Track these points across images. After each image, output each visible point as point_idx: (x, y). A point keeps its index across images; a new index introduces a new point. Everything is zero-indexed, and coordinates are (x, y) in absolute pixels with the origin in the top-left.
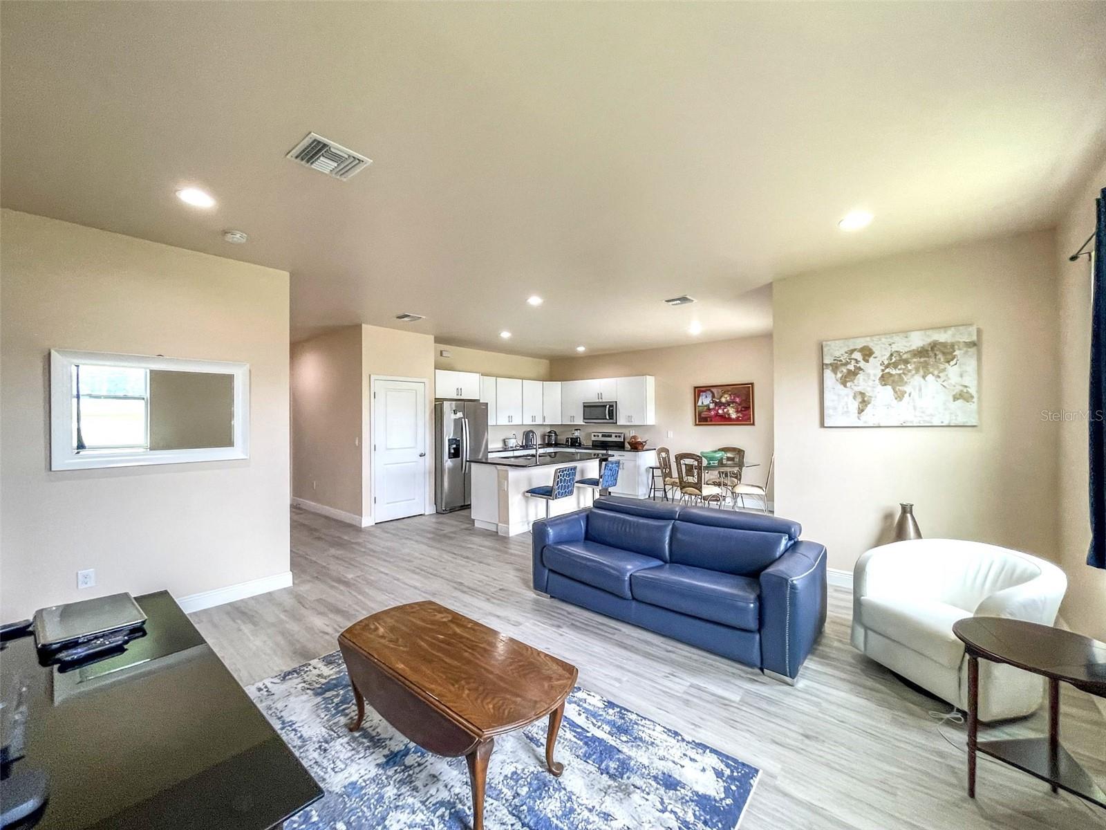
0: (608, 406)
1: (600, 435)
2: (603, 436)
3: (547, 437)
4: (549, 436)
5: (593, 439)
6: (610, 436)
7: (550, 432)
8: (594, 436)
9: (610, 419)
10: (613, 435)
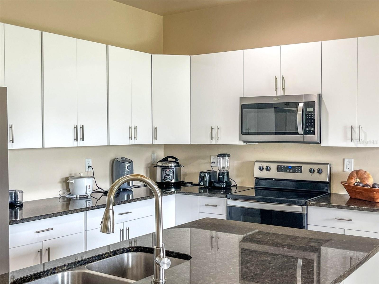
0: (301, 105)
1: (274, 167)
2: (280, 169)
3: (159, 170)
4: (164, 168)
5: (258, 174)
6: (298, 170)
7: (165, 160)
8: (261, 168)
9: (306, 133)
10: (306, 168)
